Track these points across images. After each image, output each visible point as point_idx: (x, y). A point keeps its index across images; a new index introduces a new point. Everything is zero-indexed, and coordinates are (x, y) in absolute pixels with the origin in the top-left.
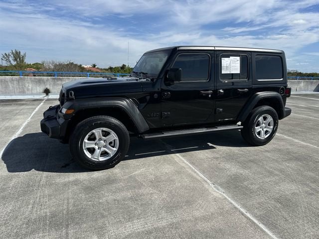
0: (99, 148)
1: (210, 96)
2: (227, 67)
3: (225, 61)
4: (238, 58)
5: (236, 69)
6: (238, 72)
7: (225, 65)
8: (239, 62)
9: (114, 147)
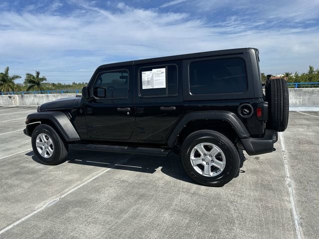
0: (45, 148)
1: (128, 113)
2: (148, 82)
3: (146, 76)
4: (164, 70)
5: (160, 83)
6: (164, 86)
7: (146, 80)
8: (164, 74)
9: (52, 149)
